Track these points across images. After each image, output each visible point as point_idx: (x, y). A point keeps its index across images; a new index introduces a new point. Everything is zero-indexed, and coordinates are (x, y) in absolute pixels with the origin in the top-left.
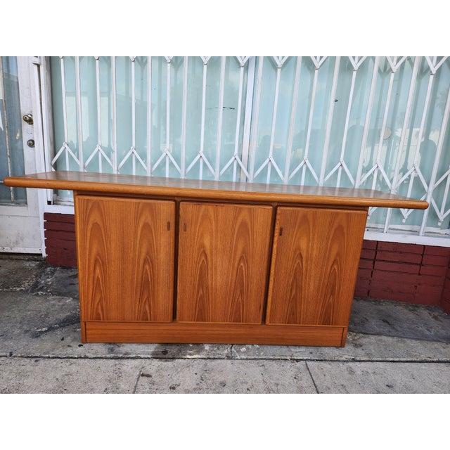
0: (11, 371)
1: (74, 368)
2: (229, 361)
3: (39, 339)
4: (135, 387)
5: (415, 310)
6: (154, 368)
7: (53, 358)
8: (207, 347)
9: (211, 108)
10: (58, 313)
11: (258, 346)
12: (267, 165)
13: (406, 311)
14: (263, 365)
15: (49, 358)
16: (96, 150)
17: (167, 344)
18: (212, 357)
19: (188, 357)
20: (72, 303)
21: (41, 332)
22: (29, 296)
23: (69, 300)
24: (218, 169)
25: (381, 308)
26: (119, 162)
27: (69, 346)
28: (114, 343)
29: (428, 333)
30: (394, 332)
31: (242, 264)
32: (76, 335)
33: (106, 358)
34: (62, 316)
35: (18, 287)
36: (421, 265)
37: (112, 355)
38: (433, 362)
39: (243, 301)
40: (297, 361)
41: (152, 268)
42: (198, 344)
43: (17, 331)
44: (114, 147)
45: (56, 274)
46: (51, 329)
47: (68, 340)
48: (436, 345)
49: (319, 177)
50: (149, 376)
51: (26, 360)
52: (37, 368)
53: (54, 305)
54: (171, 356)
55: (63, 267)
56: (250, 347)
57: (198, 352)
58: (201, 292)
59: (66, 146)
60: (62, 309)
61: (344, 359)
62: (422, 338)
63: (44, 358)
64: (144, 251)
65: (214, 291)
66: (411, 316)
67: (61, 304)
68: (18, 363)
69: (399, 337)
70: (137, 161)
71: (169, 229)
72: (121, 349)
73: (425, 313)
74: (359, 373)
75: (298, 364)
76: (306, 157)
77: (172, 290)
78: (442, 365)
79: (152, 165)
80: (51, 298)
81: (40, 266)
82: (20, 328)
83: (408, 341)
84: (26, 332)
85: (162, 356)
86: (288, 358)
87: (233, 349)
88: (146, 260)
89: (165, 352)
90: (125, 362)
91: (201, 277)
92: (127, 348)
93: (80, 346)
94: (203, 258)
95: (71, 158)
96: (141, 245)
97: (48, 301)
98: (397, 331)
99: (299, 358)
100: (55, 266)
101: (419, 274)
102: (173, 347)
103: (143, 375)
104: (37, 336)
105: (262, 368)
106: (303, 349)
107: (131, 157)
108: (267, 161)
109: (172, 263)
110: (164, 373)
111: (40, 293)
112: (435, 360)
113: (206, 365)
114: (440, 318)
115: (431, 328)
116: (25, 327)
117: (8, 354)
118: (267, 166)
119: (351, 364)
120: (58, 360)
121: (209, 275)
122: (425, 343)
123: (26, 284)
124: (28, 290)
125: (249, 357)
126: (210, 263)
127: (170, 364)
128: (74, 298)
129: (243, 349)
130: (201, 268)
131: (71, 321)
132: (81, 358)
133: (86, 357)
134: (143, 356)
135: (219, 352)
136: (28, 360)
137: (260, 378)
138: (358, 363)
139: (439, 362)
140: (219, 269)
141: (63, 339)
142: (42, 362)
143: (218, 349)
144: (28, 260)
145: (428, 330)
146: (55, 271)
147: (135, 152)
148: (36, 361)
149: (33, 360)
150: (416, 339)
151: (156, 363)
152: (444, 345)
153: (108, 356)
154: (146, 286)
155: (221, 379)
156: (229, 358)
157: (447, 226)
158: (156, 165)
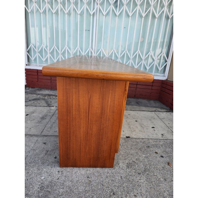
5: (149, 101)
7: (31, 106)
9: (81, 31)
10: (32, 98)
16: (42, 46)
21: (27, 101)
23: (35, 95)
24: (84, 52)
25: (138, 100)
26: (50, 50)
27: (36, 104)
29: (149, 105)
36: (152, 86)
37: (49, 106)
44: (48, 45)
46: (30, 101)
48: (150, 108)
49: (118, 55)
53: (30, 96)
55: (32, 88)
59: (32, 44)
66: (147, 102)
70: (56, 50)
76: (114, 48)
79: (61, 51)
95: (33, 49)
97: (28, 95)
98: (139, 105)
100: (29, 87)
101: (152, 89)
107: (54, 49)
108: (101, 50)
114: (156, 103)
115: (152, 105)
118: (101, 51)
131: (36, 99)
132: (39, 106)
133: (41, 106)
139: (148, 111)
142: (28, 107)
147: (55, 46)
150: (144, 107)
152: (152, 108)
153: (47, 106)
157: (163, 73)
158: (62, 51)
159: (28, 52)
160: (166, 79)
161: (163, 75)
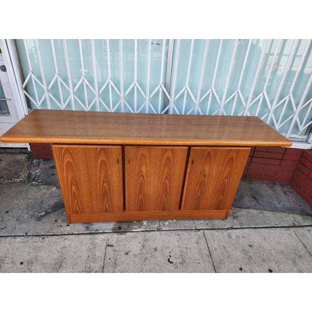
0: (29, 247)
1: (67, 243)
2: (159, 233)
3: (41, 222)
4: (105, 254)
5: (273, 187)
6: (115, 240)
7: (53, 235)
8: (145, 223)
10: (49, 200)
11: (175, 221)
12: (184, 91)
13: (267, 188)
14: (179, 235)
15: (50, 235)
16: (55, 77)
17: (121, 222)
18: (148, 230)
19: (134, 230)
20: (57, 191)
21: (41, 216)
22: (27, 186)
23: (54, 189)
24: (148, 94)
25: (253, 186)
26: (74, 87)
27: (61, 226)
28: (88, 223)
29: (278, 205)
30: (258, 206)
31: (167, 181)
32: (64, 217)
33: (84, 234)
34: (52, 202)
35: (18, 178)
36: (282, 160)
37: (88, 232)
38: (278, 227)
39: (167, 200)
40: (199, 230)
41: (109, 185)
42: (139, 221)
43: (26, 216)
45: (41, 166)
46: (47, 213)
47: (59, 221)
48: (282, 215)
49: (221, 101)
50: (112, 246)
51: (36, 238)
52: (44, 243)
53: (45, 193)
54: (124, 231)
55: (45, 160)
56: (171, 221)
57: (140, 227)
58: (140, 197)
59: (31, 74)
60: (51, 196)
61: (226, 227)
62: (275, 210)
63: (47, 236)
64: (103, 176)
65: (149, 196)
66: (270, 192)
67: (49, 192)
68: (32, 240)
69: (260, 209)
71: (118, 163)
72: (93, 226)
73: (279, 189)
74: (234, 237)
75: (199, 233)
76: (212, 86)
77: (122, 196)
78: (283, 229)
79: (99, 89)
80: (42, 187)
81: (28, 159)
82: (28, 213)
83: (265, 212)
84: (32, 216)
85: (118, 230)
86: (193, 228)
87: (160, 223)
88: (104, 181)
89: (120, 228)
90: (97, 236)
91: (140, 189)
92: (96, 226)
93: (68, 225)
94: (142, 178)
95: (37, 83)
96: (100, 173)
97: (41, 190)
98: (260, 204)
99: (200, 228)
100: (39, 158)
102: (125, 224)
103: (108, 246)
104: (39, 219)
105: (178, 237)
106: (202, 222)
107: (82, 84)
108: (184, 88)
109: (121, 182)
110: (121, 243)
111: (34, 183)
112: (280, 226)
113: (145, 236)
114: (288, 193)
115: (281, 201)
116: (30, 213)
117: (25, 234)
119: (230, 231)
120: (56, 237)
121: (146, 188)
122: (275, 213)
123: (23, 176)
124: (25, 181)
125: (170, 229)
126: (146, 181)
127: (123, 236)
128: (57, 187)
129: (167, 223)
130: (140, 184)
131: (59, 207)
132: (70, 234)
133: (73, 234)
134: (107, 231)
135: (152, 226)
136: (38, 238)
137: (177, 244)
138: (234, 230)
139: (282, 227)
140: (152, 184)
141: (56, 221)
142: (47, 239)
143: (152, 224)
144: (19, 153)
145: (279, 203)
146: (39, 162)
147: (85, 80)
148: (43, 238)
149: (41, 238)
150: (271, 211)
151: (115, 236)
152: (287, 214)
153: (86, 232)
154: (106, 195)
155: (155, 246)
156: (159, 230)
157: (304, 133)
158: (102, 90)
159: (26, 89)
160: (310, 148)
161: (305, 137)
